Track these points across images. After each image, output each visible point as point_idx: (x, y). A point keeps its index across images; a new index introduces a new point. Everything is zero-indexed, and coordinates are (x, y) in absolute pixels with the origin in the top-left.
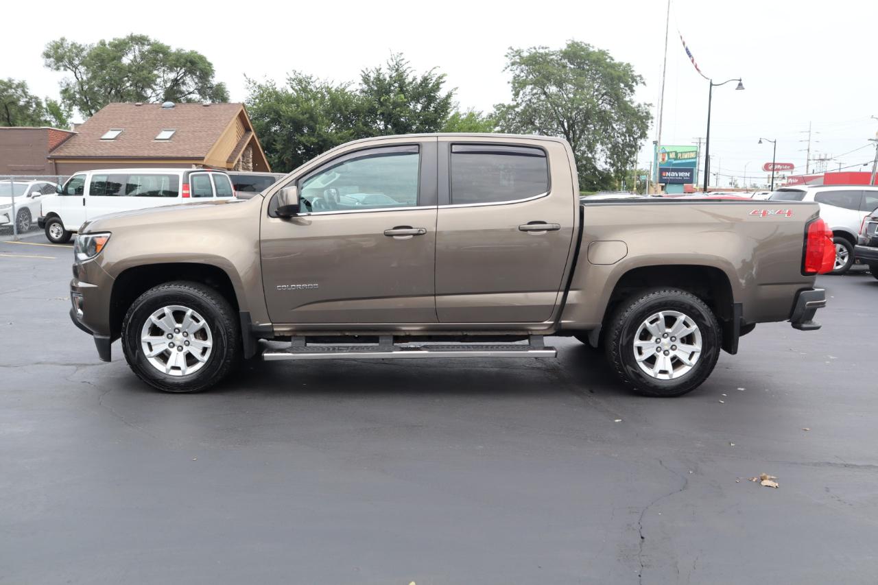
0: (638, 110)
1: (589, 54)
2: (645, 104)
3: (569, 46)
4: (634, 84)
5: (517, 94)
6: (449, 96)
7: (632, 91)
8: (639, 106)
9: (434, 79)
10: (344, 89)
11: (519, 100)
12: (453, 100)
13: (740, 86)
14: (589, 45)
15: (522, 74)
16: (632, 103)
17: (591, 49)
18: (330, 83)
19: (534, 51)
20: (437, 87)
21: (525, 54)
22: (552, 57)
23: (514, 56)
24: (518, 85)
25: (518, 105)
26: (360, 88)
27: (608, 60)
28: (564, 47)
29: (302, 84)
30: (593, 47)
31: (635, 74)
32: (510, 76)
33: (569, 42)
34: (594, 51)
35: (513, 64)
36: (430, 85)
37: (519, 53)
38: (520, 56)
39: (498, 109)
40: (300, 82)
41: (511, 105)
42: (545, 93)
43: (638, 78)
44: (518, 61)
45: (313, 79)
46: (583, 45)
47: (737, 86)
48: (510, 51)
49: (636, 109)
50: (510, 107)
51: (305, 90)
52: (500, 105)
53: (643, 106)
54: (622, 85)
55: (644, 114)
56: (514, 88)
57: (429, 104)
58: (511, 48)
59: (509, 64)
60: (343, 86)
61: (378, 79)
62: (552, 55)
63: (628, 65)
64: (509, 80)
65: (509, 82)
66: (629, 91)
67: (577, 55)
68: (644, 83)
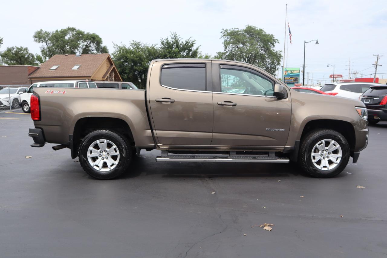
0: (276, 54)
1: (255, 31)
2: (279, 51)
3: (247, 28)
4: (275, 43)
5: (226, 48)
6: (197, 49)
7: (274, 46)
8: (277, 52)
9: (191, 42)
10: (154, 47)
11: (227, 50)
12: (199, 51)
13: (317, 43)
14: (255, 27)
15: (228, 40)
16: (274, 51)
17: (256, 29)
18: (148, 44)
19: (232, 30)
20: (192, 45)
21: (229, 31)
22: (240, 32)
23: (224, 32)
24: (226, 44)
25: (227, 52)
26: (161, 47)
27: (263, 33)
28: (245, 28)
29: (137, 45)
30: (257, 28)
31: (275, 38)
32: (223, 40)
33: (247, 26)
34: (257, 30)
35: (224, 36)
36: (189, 45)
37: (226, 31)
38: (227, 32)
39: (219, 54)
40: (136, 45)
41: (224, 52)
42: (237, 47)
43: (276, 40)
44: (226, 34)
45: (141, 43)
46: (253, 27)
47: (316, 43)
48: (223, 30)
49: (276, 53)
50: (223, 53)
51: (138, 48)
52: (219, 52)
53: (278, 52)
54: (270, 43)
55: (279, 55)
56: (225, 45)
57: (189, 53)
58: (223, 29)
59: (223, 35)
60: (153, 46)
61: (167, 42)
62: (240, 31)
63: (272, 35)
64: (223, 42)
65: (223, 43)
66: (272, 46)
67: (250, 31)
68: (279, 42)
